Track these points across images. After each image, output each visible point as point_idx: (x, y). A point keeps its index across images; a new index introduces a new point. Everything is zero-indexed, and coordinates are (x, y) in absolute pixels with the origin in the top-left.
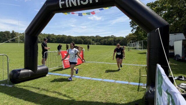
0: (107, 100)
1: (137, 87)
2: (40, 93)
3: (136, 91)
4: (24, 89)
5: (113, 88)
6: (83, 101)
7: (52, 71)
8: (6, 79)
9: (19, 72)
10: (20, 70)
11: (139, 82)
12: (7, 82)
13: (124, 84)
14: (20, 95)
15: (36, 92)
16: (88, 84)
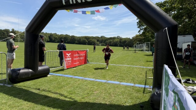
0: (111, 102)
1: (143, 89)
2: (41, 94)
3: (142, 93)
4: (24, 89)
5: (117, 90)
6: (86, 102)
7: (54, 72)
8: (5, 79)
9: (18, 72)
10: (20, 70)
11: (145, 85)
12: (6, 81)
13: (129, 86)
14: (20, 95)
15: (36, 92)
16: (91, 85)
